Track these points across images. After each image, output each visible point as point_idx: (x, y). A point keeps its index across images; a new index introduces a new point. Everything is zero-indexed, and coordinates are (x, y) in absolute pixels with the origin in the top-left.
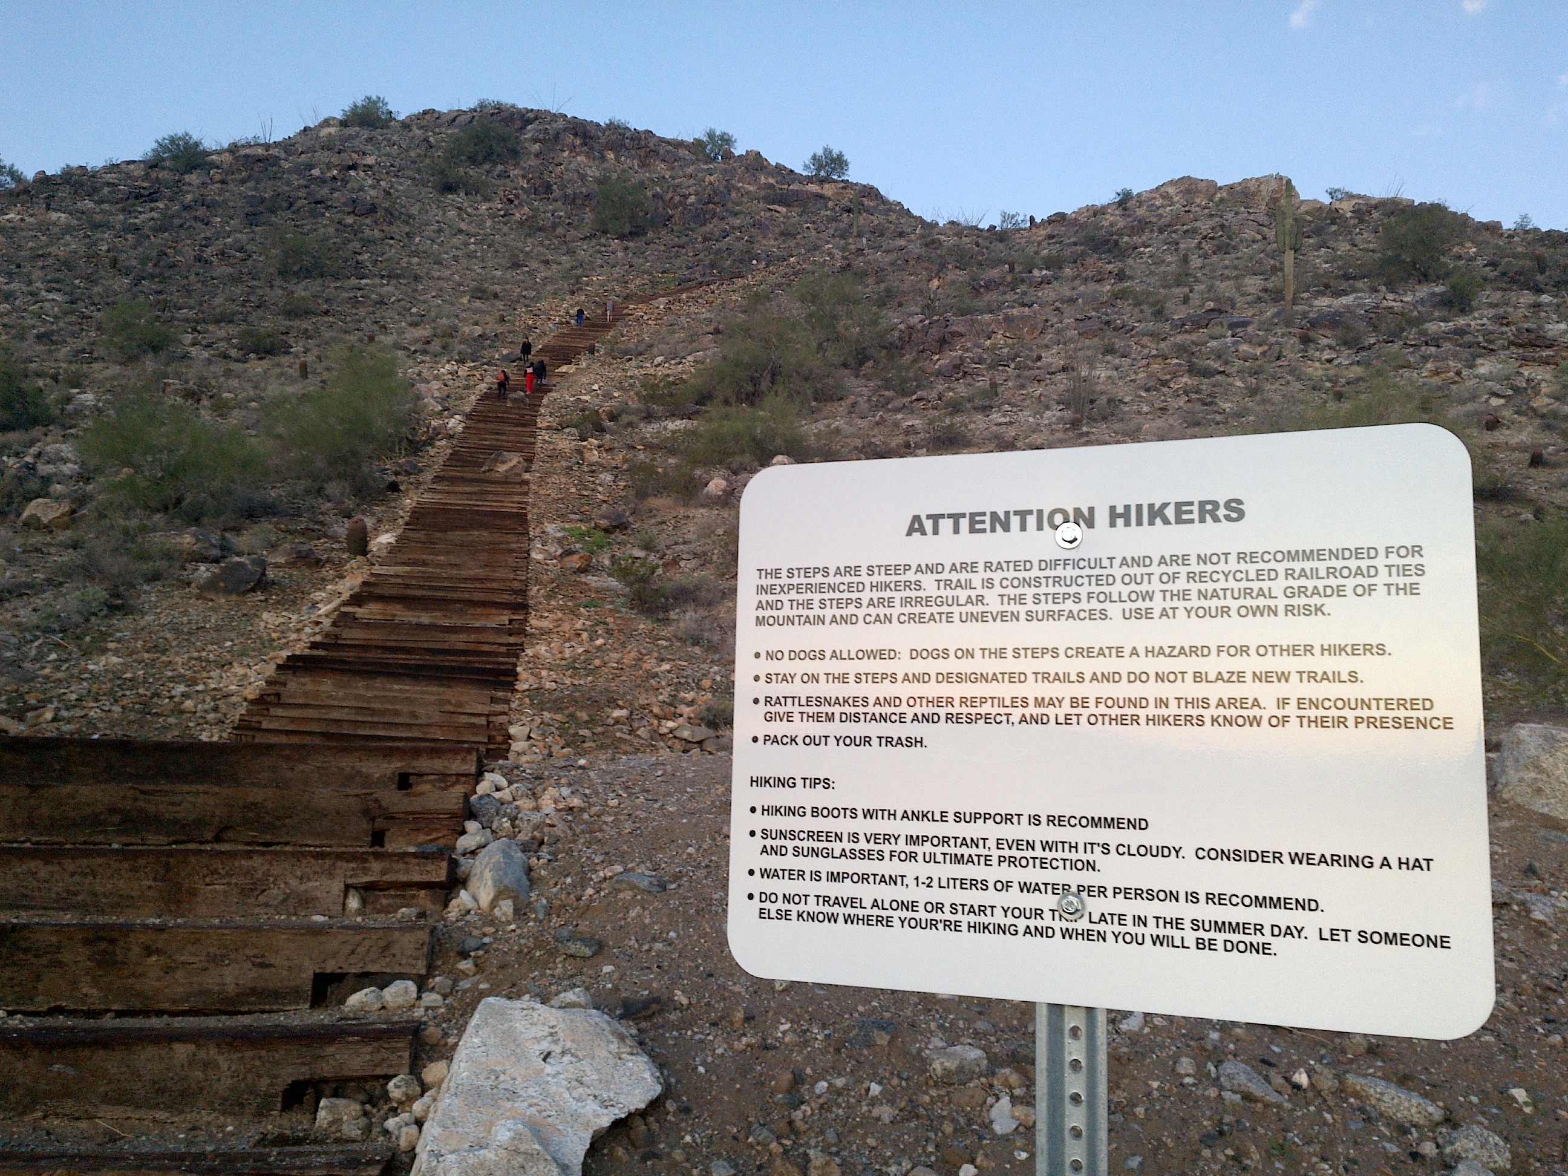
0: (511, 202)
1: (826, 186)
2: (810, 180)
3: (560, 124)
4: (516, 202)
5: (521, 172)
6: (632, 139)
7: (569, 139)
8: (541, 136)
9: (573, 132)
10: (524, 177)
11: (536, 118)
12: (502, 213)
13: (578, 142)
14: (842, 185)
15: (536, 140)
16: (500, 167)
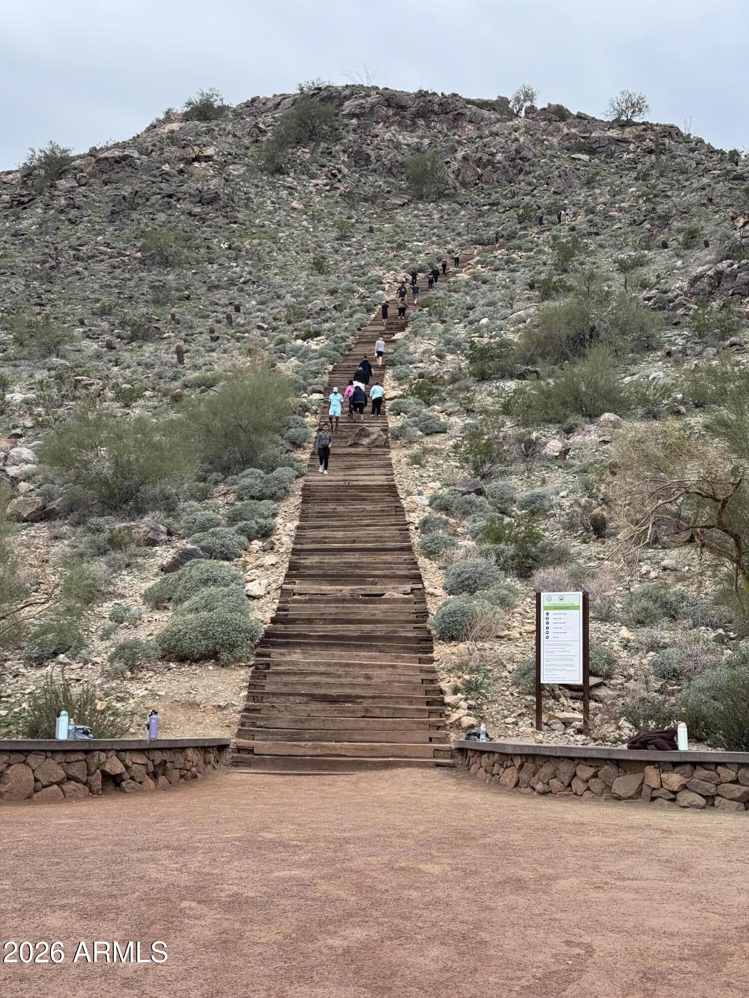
0: (335, 176)
1: (628, 130)
2: (610, 125)
3: (374, 98)
4: (339, 176)
5: (342, 148)
6: (441, 105)
7: (384, 111)
8: (357, 111)
9: (386, 104)
10: (344, 152)
11: (352, 94)
12: (328, 188)
13: (391, 112)
14: (643, 127)
15: (352, 115)
16: (323, 145)
